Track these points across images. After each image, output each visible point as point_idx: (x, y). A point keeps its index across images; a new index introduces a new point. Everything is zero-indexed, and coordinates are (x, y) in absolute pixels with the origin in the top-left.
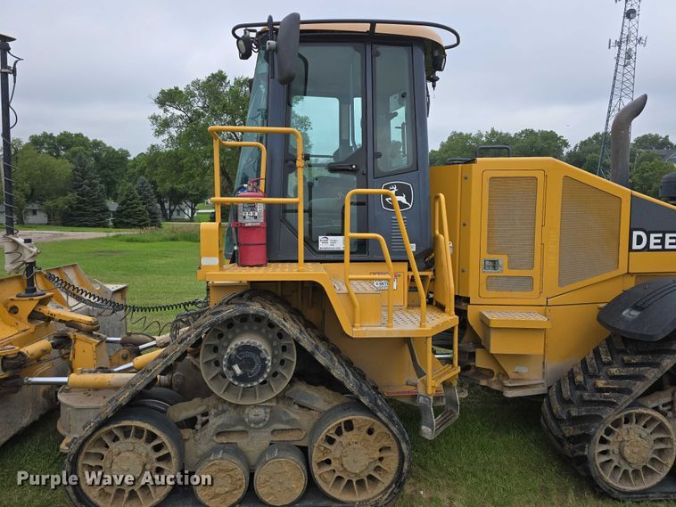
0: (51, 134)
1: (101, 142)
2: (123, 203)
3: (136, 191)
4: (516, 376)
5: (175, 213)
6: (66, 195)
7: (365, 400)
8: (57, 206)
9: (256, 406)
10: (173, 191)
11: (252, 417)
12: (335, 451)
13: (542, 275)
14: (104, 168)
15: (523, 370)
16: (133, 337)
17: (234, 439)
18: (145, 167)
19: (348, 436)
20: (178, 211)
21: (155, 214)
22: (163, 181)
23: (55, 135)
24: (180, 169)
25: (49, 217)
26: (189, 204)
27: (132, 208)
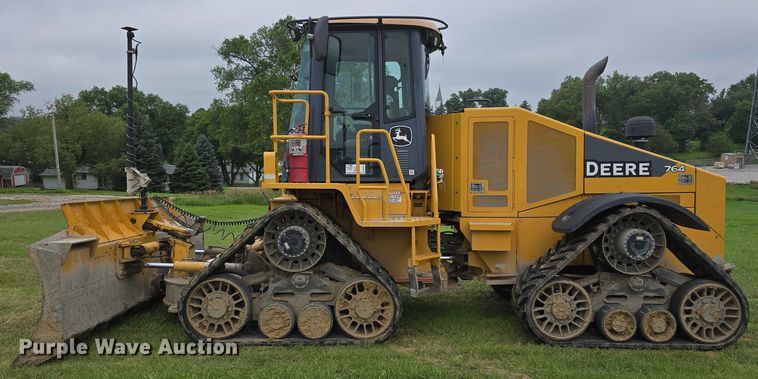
0: (103, 89)
1: (157, 97)
2: (181, 165)
3: (195, 152)
4: (496, 271)
5: (238, 177)
6: (119, 156)
7: (370, 268)
8: (110, 169)
9: (299, 273)
10: (236, 151)
11: (297, 280)
12: (351, 304)
13: (513, 195)
14: (160, 126)
15: (501, 266)
16: (213, 250)
17: (285, 298)
18: (207, 125)
19: (360, 295)
20: (242, 175)
21: (215, 177)
22: (226, 140)
23: (107, 90)
24: (244, 126)
25: (100, 182)
26: (254, 166)
27: (190, 171)
